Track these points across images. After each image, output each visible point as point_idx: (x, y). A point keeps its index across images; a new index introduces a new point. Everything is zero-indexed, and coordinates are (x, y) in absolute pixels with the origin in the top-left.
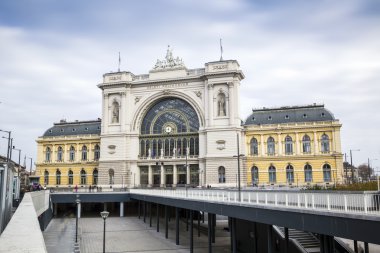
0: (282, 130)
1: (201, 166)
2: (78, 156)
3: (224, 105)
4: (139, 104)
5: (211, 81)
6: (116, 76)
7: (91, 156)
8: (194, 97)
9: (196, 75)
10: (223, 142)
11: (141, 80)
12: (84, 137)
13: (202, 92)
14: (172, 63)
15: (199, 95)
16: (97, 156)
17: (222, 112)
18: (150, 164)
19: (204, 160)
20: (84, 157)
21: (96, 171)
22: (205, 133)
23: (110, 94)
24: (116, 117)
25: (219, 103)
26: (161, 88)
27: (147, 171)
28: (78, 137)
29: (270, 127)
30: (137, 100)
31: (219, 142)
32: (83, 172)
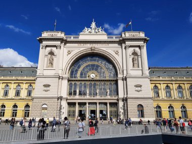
1: (120, 104)
4: (70, 56)
8: (113, 54)
10: (140, 86)
12: (19, 78)
13: (119, 51)
14: (96, 31)
15: (117, 53)
18: (77, 101)
20: (18, 93)
23: (47, 46)
26: (89, 46)
29: (167, 78)
30: (69, 53)
31: (137, 86)
32: (15, 106)
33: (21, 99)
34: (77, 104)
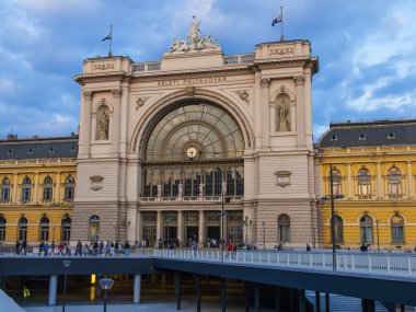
0: (385, 155)
1: (248, 213)
2: (37, 194)
3: (287, 113)
4: (143, 110)
5: (267, 73)
6: (106, 63)
7: (58, 194)
8: (236, 99)
9: (240, 64)
10: (288, 174)
11: (146, 72)
12: (48, 163)
13: (250, 92)
14: (200, 45)
15: (244, 96)
16: (70, 194)
17: (283, 124)
18: (159, 209)
19: (254, 203)
20: (48, 195)
21: (67, 220)
22: (255, 158)
23: (93, 93)
24: (104, 130)
25: (279, 109)
26: (181, 84)
27: (155, 219)
28: (38, 163)
29: (363, 151)
30: (141, 103)
31: (280, 174)
32: (45, 219)
33: (54, 205)
34: (159, 215)
